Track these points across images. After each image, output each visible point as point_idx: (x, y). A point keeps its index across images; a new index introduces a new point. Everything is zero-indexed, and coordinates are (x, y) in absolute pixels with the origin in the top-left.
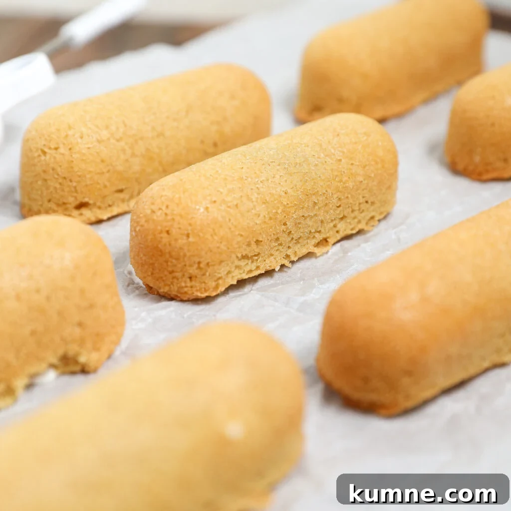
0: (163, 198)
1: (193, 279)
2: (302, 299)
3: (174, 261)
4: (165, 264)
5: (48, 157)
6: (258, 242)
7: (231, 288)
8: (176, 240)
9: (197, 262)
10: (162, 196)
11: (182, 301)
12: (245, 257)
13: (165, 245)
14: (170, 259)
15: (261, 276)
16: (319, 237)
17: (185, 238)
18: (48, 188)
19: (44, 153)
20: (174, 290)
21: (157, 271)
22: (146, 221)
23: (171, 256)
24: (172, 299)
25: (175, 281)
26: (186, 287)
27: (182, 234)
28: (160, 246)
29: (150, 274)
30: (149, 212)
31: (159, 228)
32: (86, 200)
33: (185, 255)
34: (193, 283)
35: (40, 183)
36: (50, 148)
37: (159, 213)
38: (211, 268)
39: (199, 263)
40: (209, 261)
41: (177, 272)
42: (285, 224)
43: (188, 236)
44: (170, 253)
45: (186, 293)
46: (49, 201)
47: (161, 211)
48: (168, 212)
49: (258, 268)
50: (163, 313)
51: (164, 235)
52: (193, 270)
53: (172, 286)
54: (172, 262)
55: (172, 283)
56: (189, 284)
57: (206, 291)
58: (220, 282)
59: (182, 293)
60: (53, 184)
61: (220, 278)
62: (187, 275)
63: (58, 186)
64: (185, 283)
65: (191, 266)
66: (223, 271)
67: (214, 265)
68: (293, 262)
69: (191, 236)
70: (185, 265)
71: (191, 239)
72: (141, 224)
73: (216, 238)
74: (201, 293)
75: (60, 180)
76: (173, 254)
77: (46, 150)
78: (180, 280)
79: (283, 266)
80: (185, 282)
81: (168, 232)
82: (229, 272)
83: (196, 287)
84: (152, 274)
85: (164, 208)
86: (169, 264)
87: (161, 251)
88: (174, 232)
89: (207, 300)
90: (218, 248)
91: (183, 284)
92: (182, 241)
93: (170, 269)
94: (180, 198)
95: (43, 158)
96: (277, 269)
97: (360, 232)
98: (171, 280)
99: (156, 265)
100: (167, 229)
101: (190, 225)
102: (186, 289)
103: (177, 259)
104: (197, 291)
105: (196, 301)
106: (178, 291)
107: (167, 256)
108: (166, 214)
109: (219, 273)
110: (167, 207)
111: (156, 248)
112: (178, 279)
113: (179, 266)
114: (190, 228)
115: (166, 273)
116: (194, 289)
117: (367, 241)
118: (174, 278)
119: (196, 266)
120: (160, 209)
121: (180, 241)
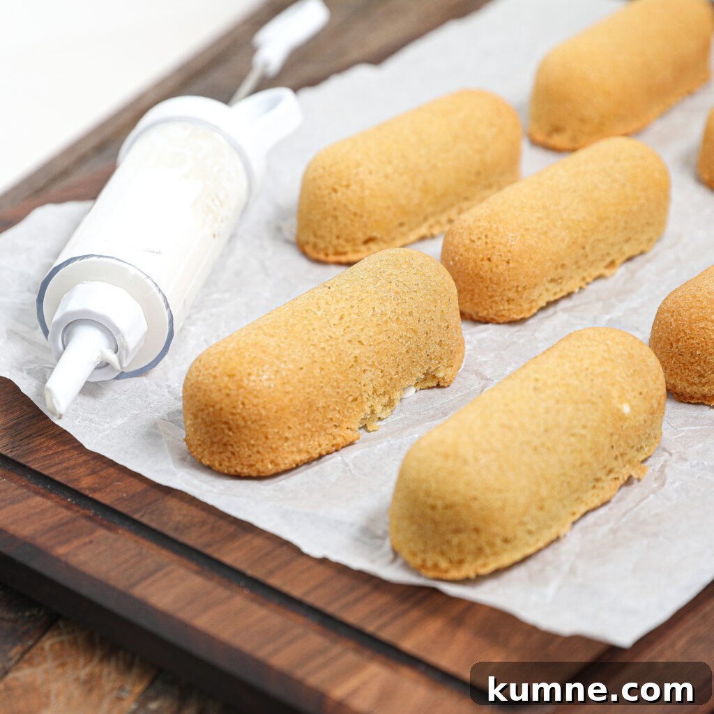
0: (481, 229)
1: (510, 302)
2: (607, 317)
3: (494, 286)
4: (485, 289)
5: (339, 194)
6: (563, 266)
7: (542, 309)
8: (497, 266)
9: (515, 285)
10: (479, 227)
11: (498, 323)
12: (553, 280)
13: (486, 271)
14: (492, 285)
15: (563, 298)
16: (609, 259)
17: (505, 263)
18: (337, 224)
19: (335, 190)
20: (491, 314)
21: (477, 296)
22: (466, 251)
23: (492, 282)
24: (487, 322)
25: (494, 305)
26: (504, 310)
27: (503, 261)
28: (481, 272)
29: (468, 299)
30: (467, 241)
31: (481, 256)
32: (374, 234)
33: (505, 280)
34: (511, 306)
35: (329, 220)
36: (340, 185)
37: (479, 243)
38: (527, 291)
39: (517, 287)
40: (525, 284)
41: (497, 296)
42: (584, 248)
43: (508, 262)
44: (491, 279)
45: (503, 316)
46: (338, 237)
47: (480, 240)
48: (488, 241)
49: (561, 290)
50: (484, 335)
51: (486, 263)
52: (511, 295)
53: (490, 310)
54: (492, 287)
55: (491, 307)
56: (507, 307)
57: (521, 312)
58: (534, 304)
59: (498, 316)
60: (342, 220)
61: (533, 301)
62: (505, 298)
63: (348, 222)
64: (503, 307)
65: (509, 290)
66: (536, 293)
67: (529, 288)
68: (588, 284)
69: (511, 262)
70: (504, 289)
71: (511, 265)
72: (460, 253)
73: (532, 262)
74: (517, 315)
75: (351, 216)
76: (495, 280)
77: (337, 187)
78: (499, 304)
79: (581, 288)
80: (503, 305)
81: (489, 260)
82: (541, 295)
83: (513, 309)
84: (472, 299)
85: (483, 238)
86: (489, 288)
87: (482, 277)
88: (495, 258)
89: (522, 321)
90: (534, 272)
91: (502, 308)
92: (503, 267)
93: (490, 294)
94: (497, 228)
95: (334, 195)
96: (577, 290)
97: (642, 253)
98: (490, 304)
99: (476, 291)
100: (489, 256)
101: (509, 251)
102: (503, 313)
103: (497, 284)
104: (514, 313)
105: (512, 322)
106: (496, 315)
107: (488, 282)
108: (486, 243)
109: (533, 296)
110: (486, 236)
111: (477, 275)
112: (497, 303)
113: (500, 290)
114: (510, 255)
115: (486, 298)
116: (511, 312)
117: (648, 261)
118: (492, 302)
119: (514, 289)
120: (479, 238)
121: (500, 267)
